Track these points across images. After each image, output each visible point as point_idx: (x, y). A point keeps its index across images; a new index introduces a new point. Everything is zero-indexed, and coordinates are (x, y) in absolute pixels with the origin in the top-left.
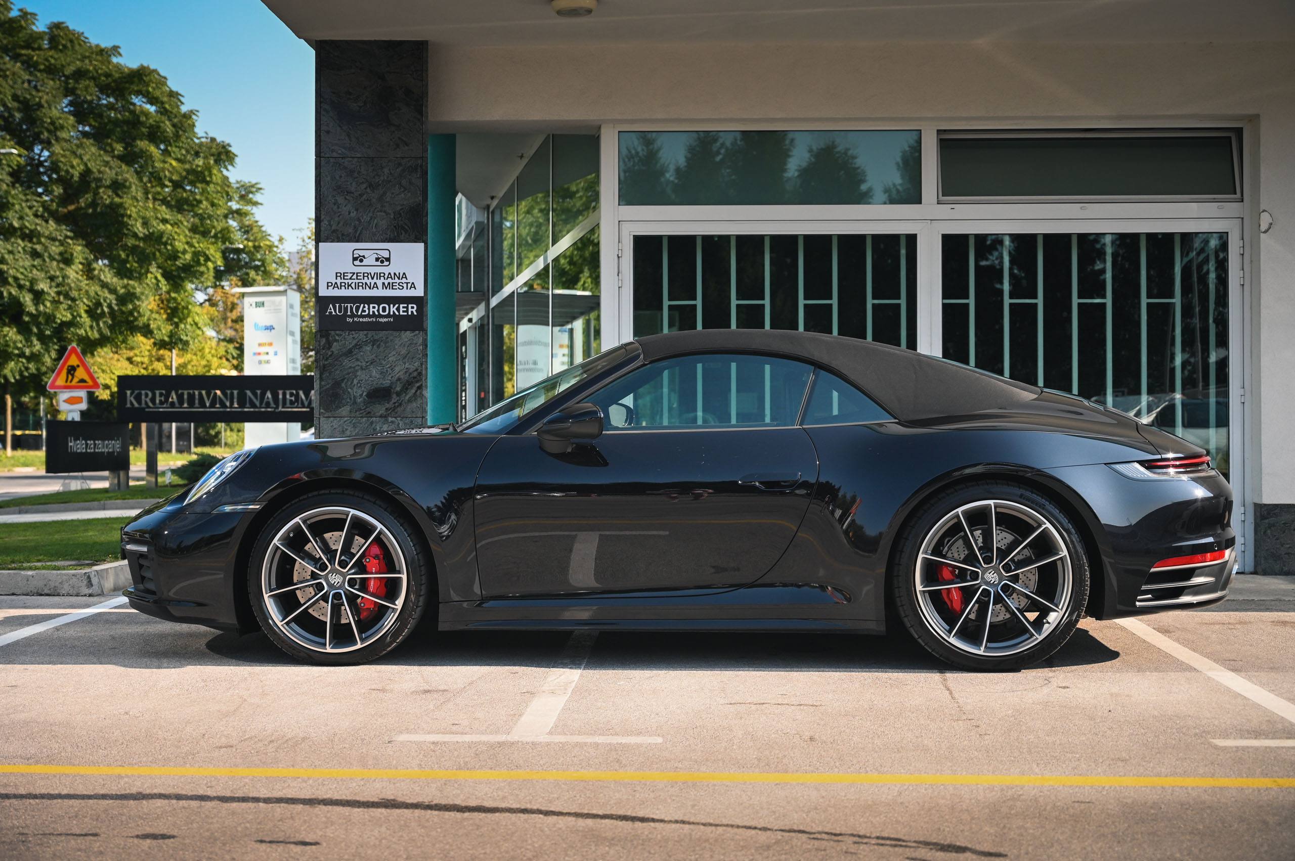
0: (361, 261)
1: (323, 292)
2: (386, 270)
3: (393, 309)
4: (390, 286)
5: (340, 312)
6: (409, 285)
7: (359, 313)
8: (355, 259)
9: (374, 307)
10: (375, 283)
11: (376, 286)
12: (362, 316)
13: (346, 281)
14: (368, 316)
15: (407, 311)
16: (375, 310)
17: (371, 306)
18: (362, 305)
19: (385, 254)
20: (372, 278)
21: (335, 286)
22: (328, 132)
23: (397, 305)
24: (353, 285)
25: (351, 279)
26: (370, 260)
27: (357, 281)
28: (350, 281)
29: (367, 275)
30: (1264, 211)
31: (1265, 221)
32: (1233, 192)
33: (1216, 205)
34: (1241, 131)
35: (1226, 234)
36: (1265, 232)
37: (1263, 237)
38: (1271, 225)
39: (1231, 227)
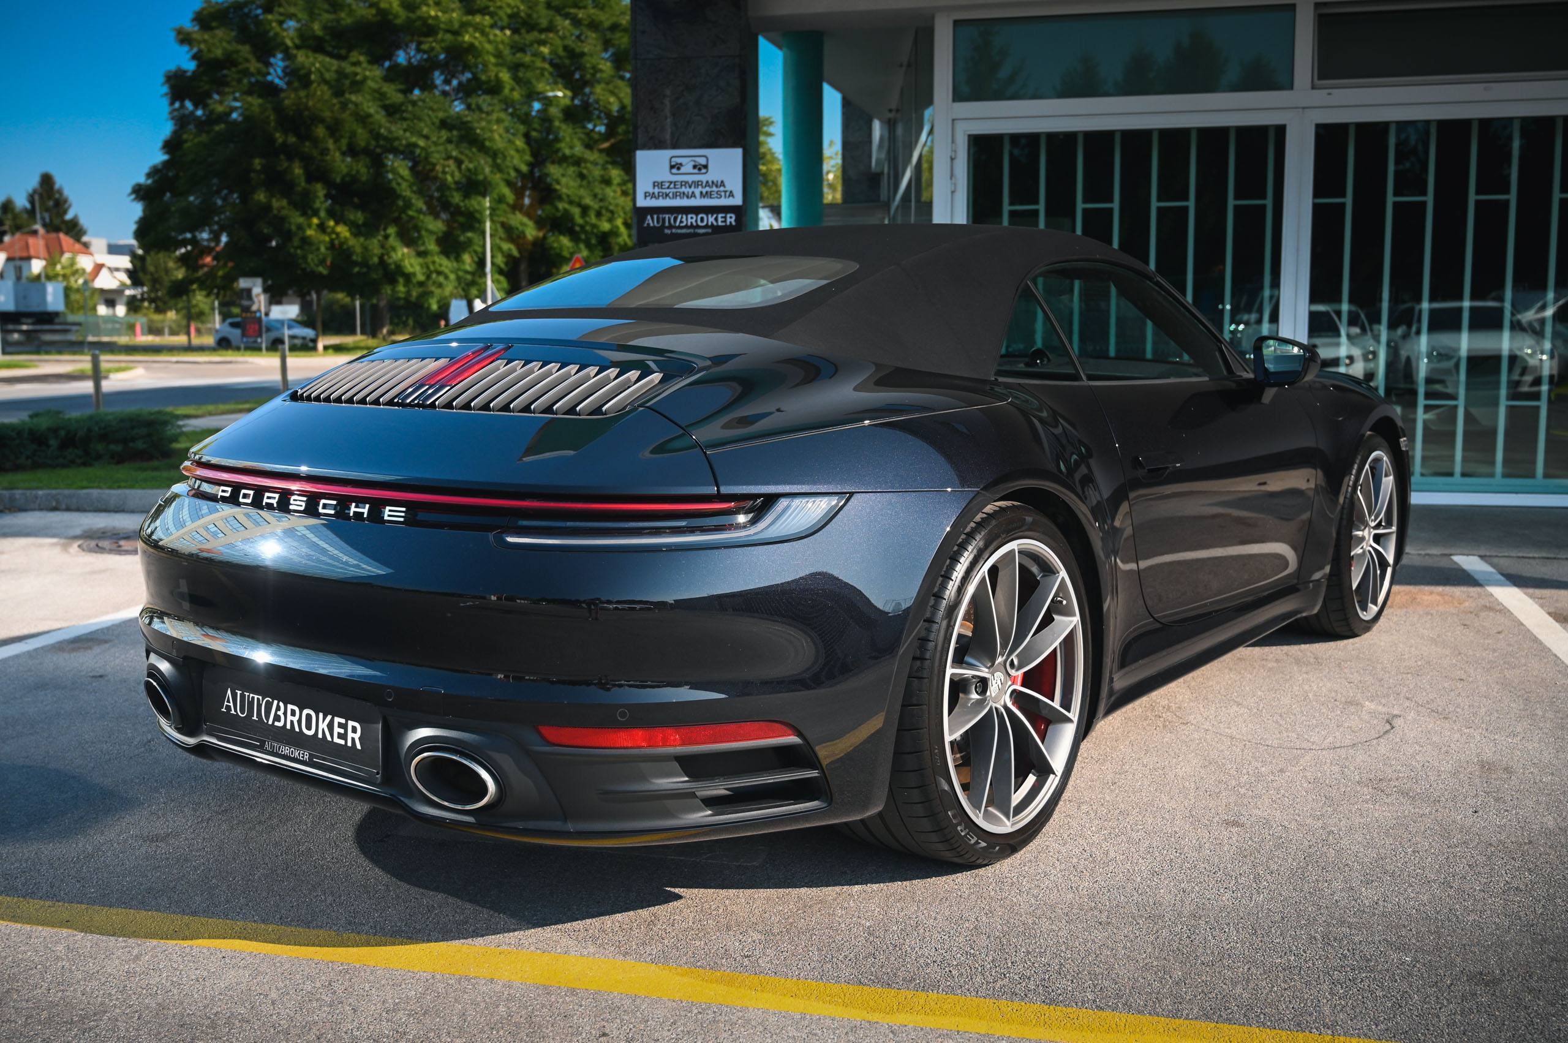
0: (679, 169)
1: (641, 202)
2: (703, 178)
3: (711, 219)
4: (708, 195)
5: (658, 222)
6: (728, 194)
7: (677, 224)
8: (672, 167)
9: (692, 218)
10: (693, 193)
11: (693, 195)
12: (680, 227)
13: (664, 191)
14: (686, 227)
15: (725, 221)
16: (693, 221)
17: (689, 216)
18: (680, 216)
19: (703, 161)
20: (690, 187)
21: (653, 196)
22: (643, 32)
23: (715, 216)
24: (671, 195)
25: (668, 188)
26: (688, 168)
27: (675, 190)
28: (668, 191)
29: (684, 184)
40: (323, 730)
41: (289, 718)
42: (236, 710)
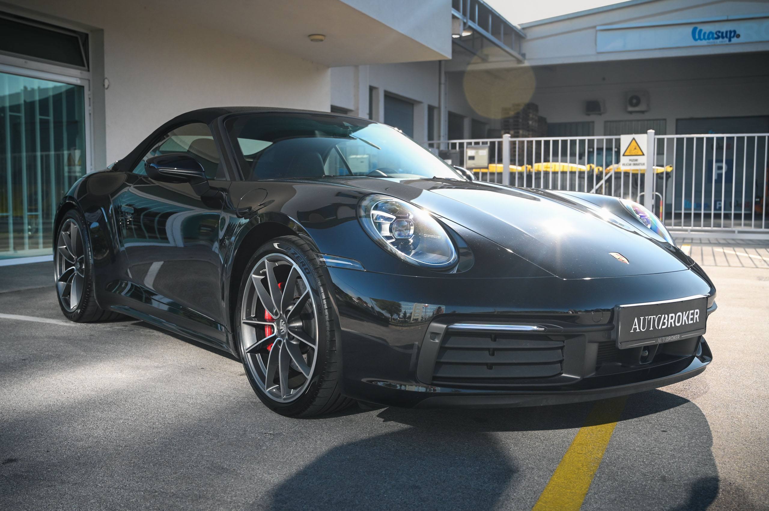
30: (106, 78)
31: (106, 83)
32: (84, 66)
33: (79, 71)
34: (87, 35)
35: (83, 87)
36: (107, 89)
37: (106, 91)
38: (109, 85)
39: (85, 84)
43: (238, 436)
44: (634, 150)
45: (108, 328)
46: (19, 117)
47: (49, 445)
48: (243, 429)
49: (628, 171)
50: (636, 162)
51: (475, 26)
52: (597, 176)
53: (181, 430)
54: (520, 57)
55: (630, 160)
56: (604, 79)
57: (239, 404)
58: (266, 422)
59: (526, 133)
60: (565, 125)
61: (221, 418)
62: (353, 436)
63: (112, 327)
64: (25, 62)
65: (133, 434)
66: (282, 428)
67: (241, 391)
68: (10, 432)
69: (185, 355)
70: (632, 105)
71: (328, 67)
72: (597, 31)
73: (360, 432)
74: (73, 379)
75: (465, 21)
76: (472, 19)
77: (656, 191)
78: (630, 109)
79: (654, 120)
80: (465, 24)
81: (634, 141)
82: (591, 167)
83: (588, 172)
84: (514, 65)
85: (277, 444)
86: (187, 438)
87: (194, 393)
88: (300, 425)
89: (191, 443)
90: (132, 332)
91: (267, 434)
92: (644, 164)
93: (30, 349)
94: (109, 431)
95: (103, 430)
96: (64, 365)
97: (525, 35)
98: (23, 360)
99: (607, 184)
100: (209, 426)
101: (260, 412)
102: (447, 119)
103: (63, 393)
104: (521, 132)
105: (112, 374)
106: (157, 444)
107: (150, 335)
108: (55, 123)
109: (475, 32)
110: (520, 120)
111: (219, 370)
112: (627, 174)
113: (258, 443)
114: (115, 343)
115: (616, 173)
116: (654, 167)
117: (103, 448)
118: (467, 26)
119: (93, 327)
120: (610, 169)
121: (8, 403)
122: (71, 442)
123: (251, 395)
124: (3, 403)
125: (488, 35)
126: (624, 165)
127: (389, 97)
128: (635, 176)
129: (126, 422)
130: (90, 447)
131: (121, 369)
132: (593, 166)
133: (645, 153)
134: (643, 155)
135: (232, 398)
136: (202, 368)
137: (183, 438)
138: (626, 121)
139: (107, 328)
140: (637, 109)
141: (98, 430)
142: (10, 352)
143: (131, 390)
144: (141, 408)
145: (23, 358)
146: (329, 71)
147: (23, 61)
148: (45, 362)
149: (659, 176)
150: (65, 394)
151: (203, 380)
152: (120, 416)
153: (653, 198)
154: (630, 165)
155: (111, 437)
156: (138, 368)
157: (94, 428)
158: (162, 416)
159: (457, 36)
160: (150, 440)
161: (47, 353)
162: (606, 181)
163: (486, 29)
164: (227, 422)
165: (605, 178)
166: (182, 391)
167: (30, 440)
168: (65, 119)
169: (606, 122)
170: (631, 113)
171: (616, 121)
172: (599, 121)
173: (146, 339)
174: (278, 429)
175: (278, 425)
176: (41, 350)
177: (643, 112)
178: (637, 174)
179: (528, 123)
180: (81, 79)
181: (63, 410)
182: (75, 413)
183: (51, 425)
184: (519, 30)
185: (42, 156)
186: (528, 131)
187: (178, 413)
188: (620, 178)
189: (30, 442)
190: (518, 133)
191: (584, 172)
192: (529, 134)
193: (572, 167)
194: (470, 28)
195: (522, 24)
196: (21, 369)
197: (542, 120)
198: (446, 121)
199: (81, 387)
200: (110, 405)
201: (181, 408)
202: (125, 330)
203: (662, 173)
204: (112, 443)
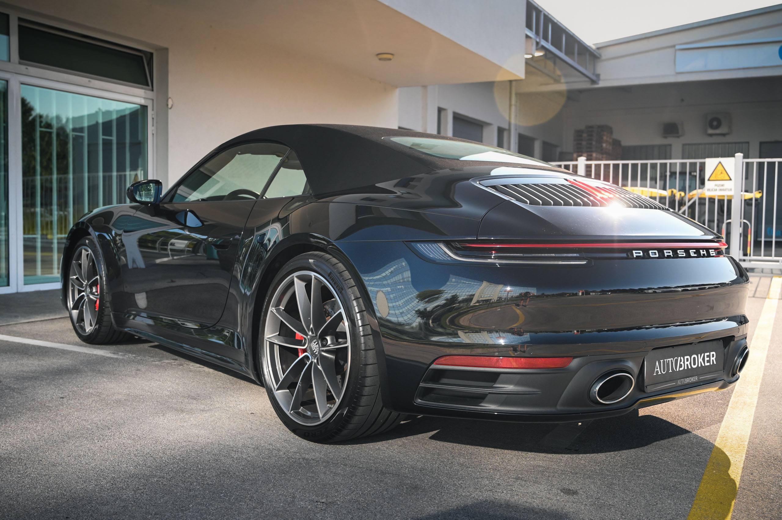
30: (170, 98)
31: (170, 103)
32: (148, 85)
33: (143, 91)
34: (152, 54)
35: (147, 107)
36: (171, 108)
37: (170, 111)
38: (172, 105)
39: (149, 104)
40: (701, 362)
41: (686, 363)
42: (661, 372)
43: (285, 504)
44: (720, 175)
45: (157, 361)
46: (82, 137)
47: (70, 510)
48: (292, 495)
49: (713, 197)
50: (722, 188)
51: (549, 46)
52: (679, 202)
53: (222, 493)
54: (594, 78)
55: (716, 185)
56: (682, 100)
57: (289, 461)
58: (319, 486)
59: (600, 156)
60: (641, 147)
61: (268, 478)
62: (419, 509)
63: (161, 360)
64: (89, 81)
65: (166, 498)
66: (336, 494)
67: (293, 444)
68: (29, 490)
69: (235, 397)
70: (712, 127)
71: (396, 87)
72: (676, 50)
73: (427, 503)
74: (111, 423)
75: (538, 40)
76: (546, 38)
77: (744, 219)
78: (710, 131)
79: (736, 143)
80: (537, 43)
81: (720, 164)
82: (672, 192)
83: (670, 198)
84: (588, 85)
85: (330, 517)
86: (227, 504)
87: (241, 445)
88: (357, 492)
89: (230, 512)
90: (182, 366)
91: (319, 503)
92: (731, 190)
93: (70, 386)
94: (140, 492)
95: (133, 490)
96: (103, 405)
97: (600, 55)
98: (61, 398)
99: (690, 210)
100: (253, 490)
101: (312, 472)
102: (517, 141)
103: (97, 441)
104: (594, 155)
105: (154, 419)
106: (192, 512)
107: (200, 371)
108: (118, 144)
109: (548, 52)
110: (594, 143)
111: (270, 416)
112: (712, 200)
113: (308, 515)
114: (161, 380)
115: (700, 199)
116: (742, 193)
117: (129, 516)
118: (540, 46)
119: (141, 360)
120: (693, 195)
121: (35, 452)
122: (96, 505)
123: (303, 449)
124: (30, 452)
125: (562, 55)
126: (709, 190)
127: (458, 119)
128: (721, 202)
129: (160, 481)
130: (116, 513)
131: (164, 412)
132: (675, 191)
133: (732, 178)
134: (731, 179)
135: (281, 453)
136: (252, 413)
137: (222, 505)
138: (705, 144)
139: (155, 362)
140: (718, 131)
141: (128, 490)
142: (49, 388)
143: (172, 438)
144: (180, 463)
145: (62, 396)
146: (397, 92)
147: (87, 80)
148: (84, 402)
149: (748, 202)
150: (99, 442)
151: (251, 429)
152: (154, 472)
153: (741, 226)
154: (716, 190)
155: (141, 501)
156: (182, 411)
157: (124, 487)
158: (202, 474)
159: (530, 56)
160: (184, 507)
161: (88, 390)
162: (689, 207)
163: (560, 49)
164: (274, 485)
165: (688, 204)
166: (227, 442)
167: (50, 501)
168: (128, 141)
169: (684, 145)
170: (711, 135)
171: (695, 144)
172: (676, 144)
173: (195, 375)
174: (332, 496)
175: (332, 490)
176: (82, 387)
177: (724, 135)
178: (724, 200)
179: (602, 146)
180: (144, 98)
181: (94, 463)
182: (105, 467)
183: (77, 482)
184: (594, 51)
185: (104, 177)
186: (602, 154)
187: (220, 470)
188: (705, 204)
189: (50, 503)
190: (591, 155)
191: (665, 198)
192: (602, 157)
193: (652, 192)
194: (543, 48)
195: (597, 44)
196: (56, 409)
197: (616, 143)
198: (516, 143)
199: (118, 433)
200: (145, 458)
201: (224, 463)
202: (174, 365)
203: (751, 199)
204: (141, 509)
